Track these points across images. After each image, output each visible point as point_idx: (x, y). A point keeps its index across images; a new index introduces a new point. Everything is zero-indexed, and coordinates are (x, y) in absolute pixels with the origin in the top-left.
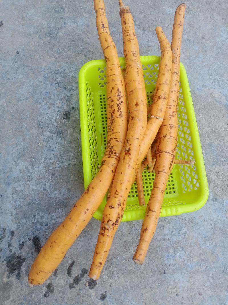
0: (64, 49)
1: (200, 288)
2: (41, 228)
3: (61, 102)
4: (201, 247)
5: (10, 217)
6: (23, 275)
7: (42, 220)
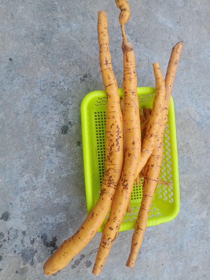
0: (59, 58)
1: (163, 261)
2: (47, 228)
3: (59, 116)
4: (166, 234)
5: (21, 221)
6: (36, 262)
7: (48, 221)
